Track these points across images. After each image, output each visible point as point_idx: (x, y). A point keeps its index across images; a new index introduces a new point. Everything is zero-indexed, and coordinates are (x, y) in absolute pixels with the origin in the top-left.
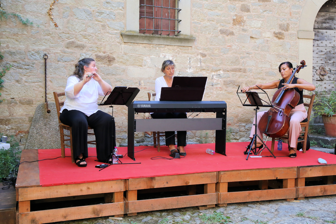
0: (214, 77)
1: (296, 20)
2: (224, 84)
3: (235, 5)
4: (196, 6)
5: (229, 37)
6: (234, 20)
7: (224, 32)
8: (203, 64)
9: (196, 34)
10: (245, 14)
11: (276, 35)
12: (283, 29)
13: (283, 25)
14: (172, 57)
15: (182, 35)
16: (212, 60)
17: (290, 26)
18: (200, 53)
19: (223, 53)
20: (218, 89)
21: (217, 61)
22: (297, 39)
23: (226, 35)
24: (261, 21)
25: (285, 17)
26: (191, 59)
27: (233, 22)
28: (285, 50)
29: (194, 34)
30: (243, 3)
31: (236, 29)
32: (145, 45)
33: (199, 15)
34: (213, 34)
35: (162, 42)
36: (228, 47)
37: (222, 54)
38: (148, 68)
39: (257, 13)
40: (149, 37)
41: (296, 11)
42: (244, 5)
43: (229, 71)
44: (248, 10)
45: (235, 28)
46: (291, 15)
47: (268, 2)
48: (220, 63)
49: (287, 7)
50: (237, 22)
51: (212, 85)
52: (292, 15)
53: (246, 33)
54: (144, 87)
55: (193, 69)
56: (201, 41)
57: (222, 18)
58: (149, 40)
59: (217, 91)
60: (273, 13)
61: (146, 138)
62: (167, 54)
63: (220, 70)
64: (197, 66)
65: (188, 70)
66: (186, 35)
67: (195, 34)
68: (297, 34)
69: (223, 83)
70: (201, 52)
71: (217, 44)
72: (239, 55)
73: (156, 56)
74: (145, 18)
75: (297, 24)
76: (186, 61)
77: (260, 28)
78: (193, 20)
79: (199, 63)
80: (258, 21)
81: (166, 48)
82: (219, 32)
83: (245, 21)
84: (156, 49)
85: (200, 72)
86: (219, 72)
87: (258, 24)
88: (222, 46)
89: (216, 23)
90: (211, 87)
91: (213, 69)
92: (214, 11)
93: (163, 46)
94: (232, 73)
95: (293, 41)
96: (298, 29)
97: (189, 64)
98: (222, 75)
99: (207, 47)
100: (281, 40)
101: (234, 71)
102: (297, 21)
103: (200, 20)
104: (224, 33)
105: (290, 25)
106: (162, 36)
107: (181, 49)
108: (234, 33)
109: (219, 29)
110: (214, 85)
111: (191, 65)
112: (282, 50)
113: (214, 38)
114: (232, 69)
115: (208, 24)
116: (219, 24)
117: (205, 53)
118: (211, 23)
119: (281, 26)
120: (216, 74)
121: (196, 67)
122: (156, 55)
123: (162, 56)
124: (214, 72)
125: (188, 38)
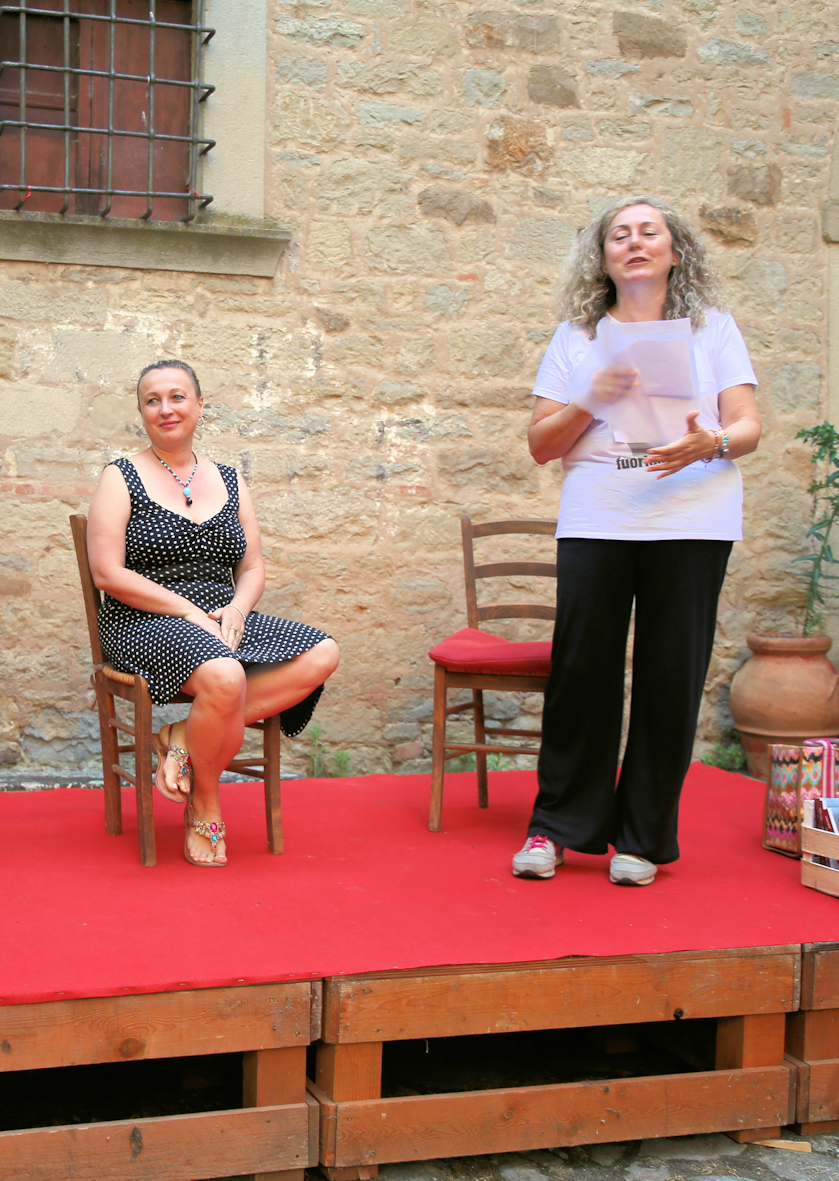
0: (392, 433)
1: (813, 150)
2: (442, 471)
3: (500, 72)
4: (296, 75)
5: (469, 231)
6: (493, 145)
7: (443, 204)
8: (330, 369)
9: (295, 213)
10: (549, 117)
11: (713, 226)
12: (749, 197)
13: (746, 172)
14: (170, 328)
15: (223, 216)
16: (379, 347)
17: (782, 177)
18: (318, 310)
19: (437, 313)
20: (411, 495)
21: (403, 351)
22: (822, 244)
23: (453, 219)
24: (633, 153)
25: (760, 132)
26: (268, 342)
27: (490, 156)
28: (758, 300)
29: (285, 216)
30: (541, 59)
31: (506, 190)
32: (23, 269)
33: (311, 117)
34: (382, 217)
35: (110, 252)
36: (465, 283)
37: (429, 317)
38: (41, 387)
39: (612, 112)
40: (46, 226)
41: (817, 102)
42: (544, 69)
43: (467, 403)
44: (568, 99)
45: (498, 185)
46: (787, 124)
47: (671, 59)
48: (419, 363)
49: (768, 85)
50: (508, 157)
51: (381, 477)
52: (794, 123)
53: (555, 213)
54: (20, 482)
55: (277, 393)
56: (322, 248)
57: (433, 135)
58: (45, 244)
59: (403, 503)
60: (697, 111)
61: (28, 743)
62: (138, 315)
63: (418, 398)
64: (298, 378)
65: (254, 397)
66: (241, 220)
67: (289, 213)
68: (819, 222)
69: (434, 463)
70: (321, 306)
71: (403, 267)
72: (518, 324)
73: (86, 324)
74: (23, 131)
75: (818, 170)
76: (239, 352)
77: (627, 188)
78: (279, 143)
79: (310, 361)
80: (621, 154)
81: (136, 285)
82: (417, 207)
83: (552, 151)
84: (82, 290)
85: (317, 410)
86: (414, 407)
87: (619, 168)
88: (430, 276)
89: (402, 157)
90: (374, 483)
91: (382, 394)
92: (389, 99)
93: (123, 274)
94: (486, 412)
95: (799, 256)
96: (825, 197)
97: (257, 367)
98: (431, 423)
99: (353, 280)
100: (740, 251)
101: (492, 405)
102: (819, 155)
103: (314, 143)
104: (442, 208)
105: (785, 173)
106: (112, 225)
107: (214, 292)
108: (495, 209)
109: (417, 188)
110: (388, 472)
111: (269, 372)
112: (746, 299)
113: (387, 233)
114: (485, 394)
115: (359, 163)
116: (415, 166)
117: (346, 310)
118: (376, 160)
119: (736, 181)
120: (397, 418)
121: (295, 381)
122: (85, 319)
123: (113, 327)
124: (390, 406)
125: (253, 230)
